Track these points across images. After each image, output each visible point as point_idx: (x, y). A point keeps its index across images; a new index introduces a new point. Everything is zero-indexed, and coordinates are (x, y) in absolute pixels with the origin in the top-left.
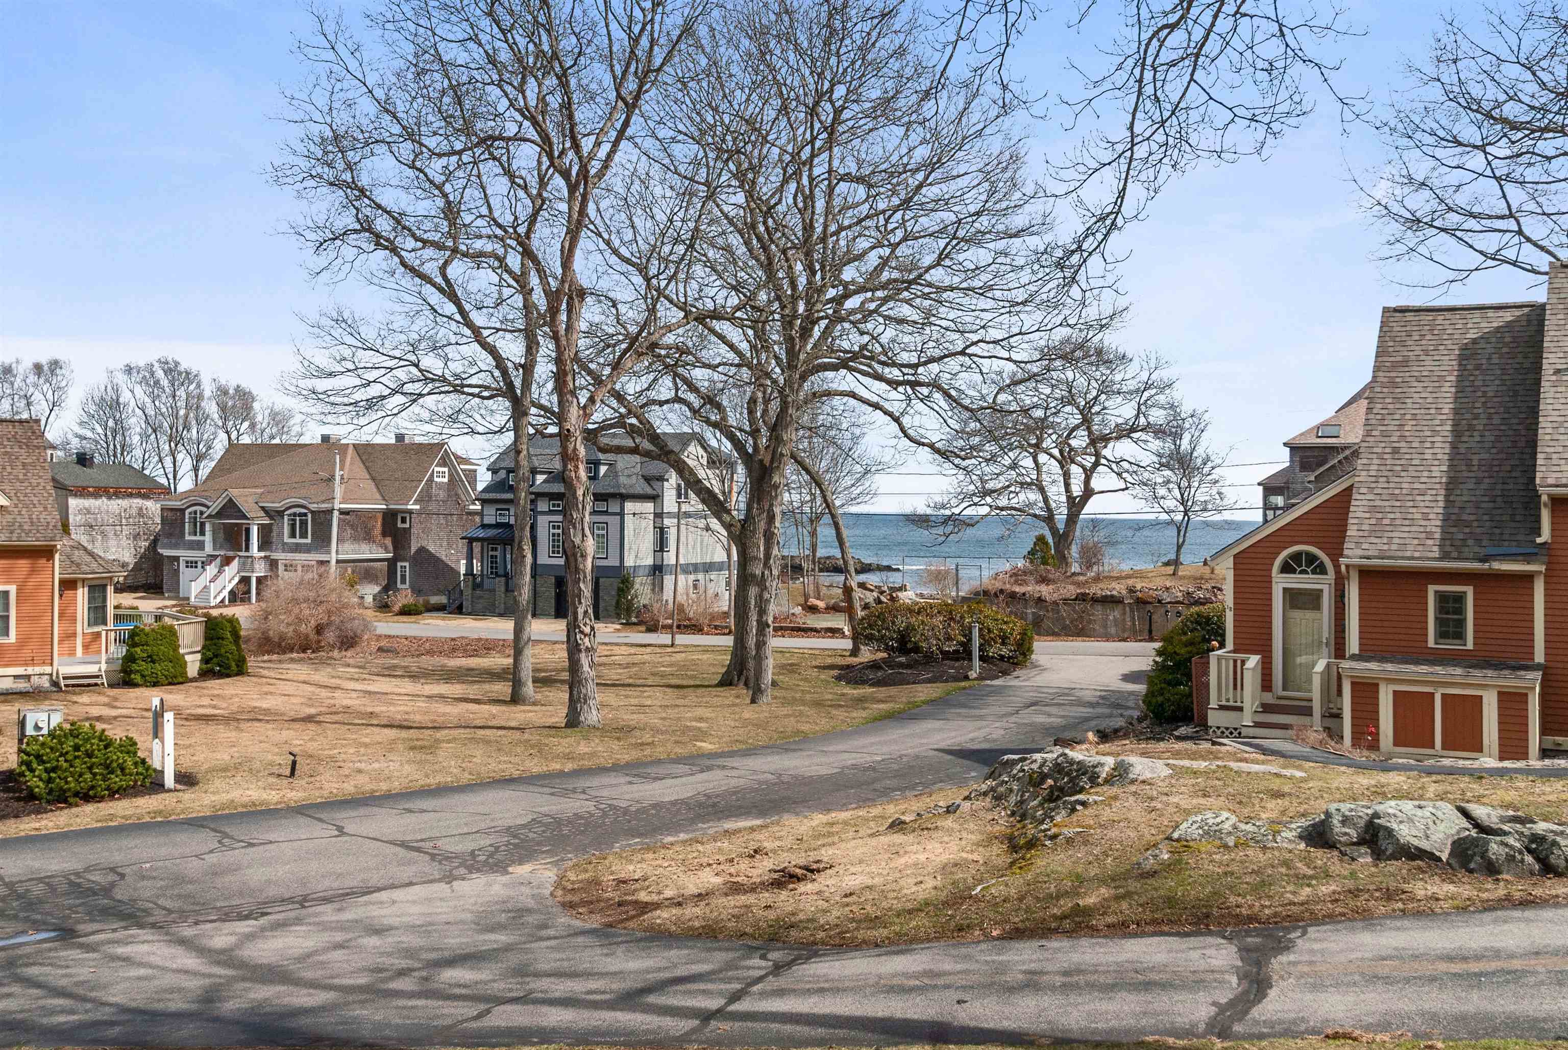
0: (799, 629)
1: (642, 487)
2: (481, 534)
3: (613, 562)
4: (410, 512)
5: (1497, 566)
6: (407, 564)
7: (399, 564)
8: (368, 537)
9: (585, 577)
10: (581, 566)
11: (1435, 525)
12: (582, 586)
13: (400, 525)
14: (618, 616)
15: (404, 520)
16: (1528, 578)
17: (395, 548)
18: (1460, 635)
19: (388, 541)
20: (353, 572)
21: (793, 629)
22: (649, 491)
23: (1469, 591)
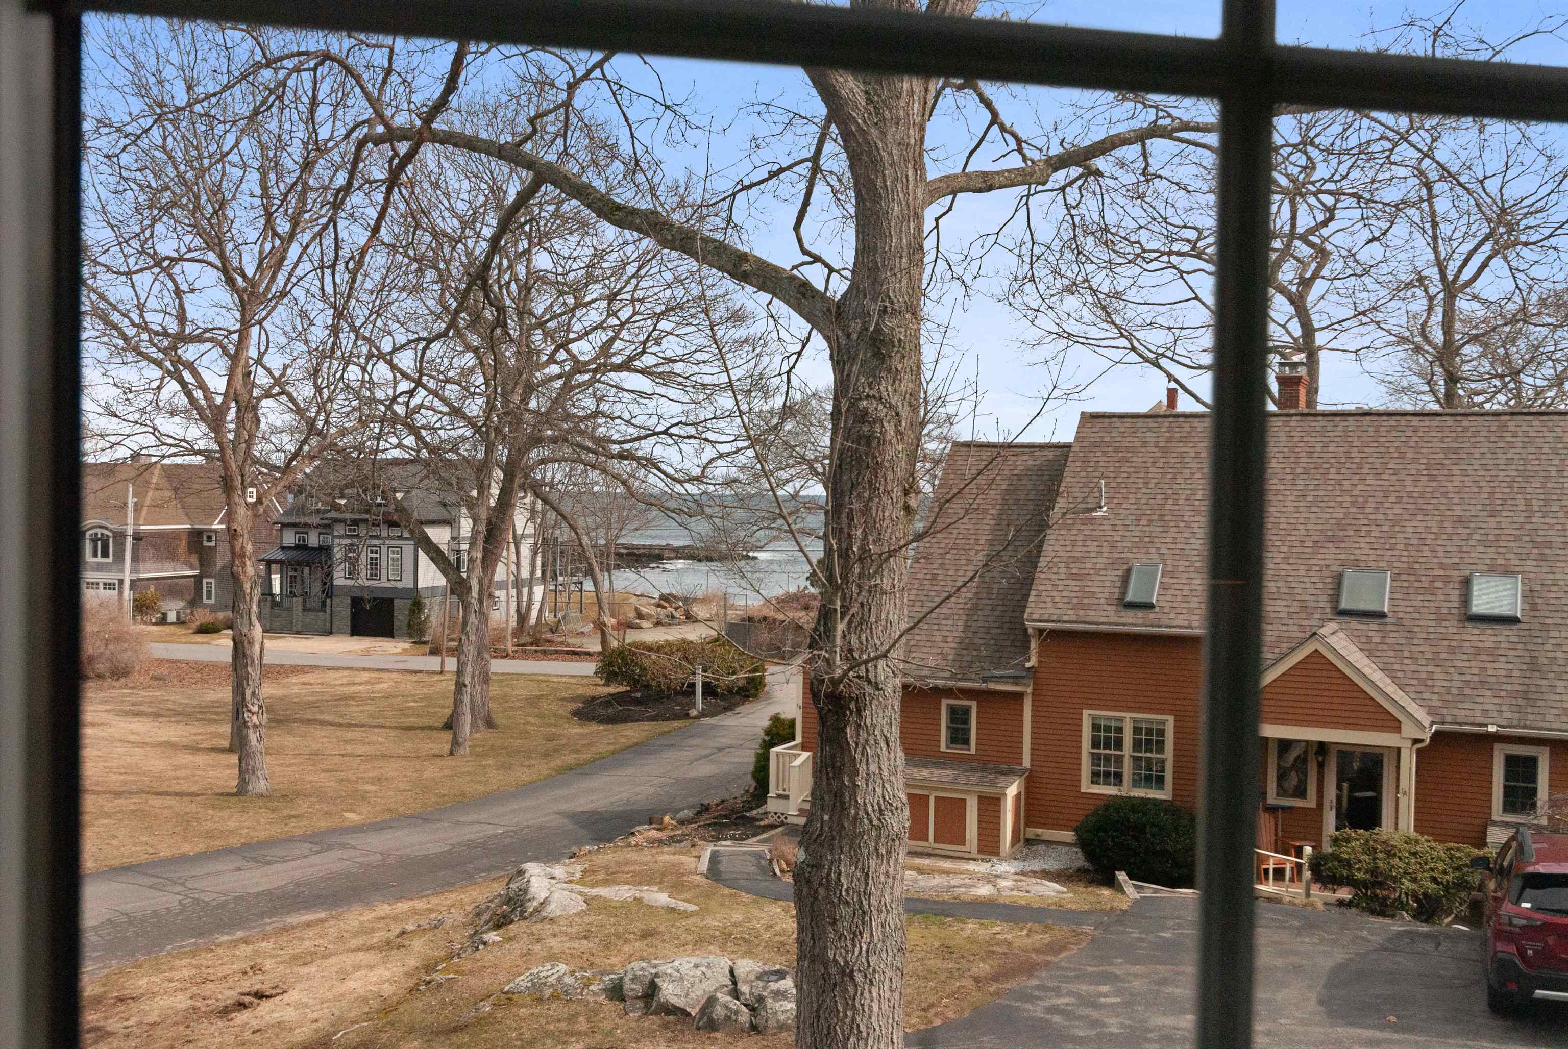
0: (574, 653)
1: (437, 512)
2: (280, 556)
3: (407, 583)
4: (216, 531)
5: (993, 686)
6: (213, 581)
7: (205, 581)
8: (172, 556)
9: (253, 661)
10: (248, 652)
11: (950, 648)
12: (249, 669)
13: (205, 544)
14: (410, 636)
15: (209, 539)
16: (1020, 696)
17: (201, 565)
18: (966, 742)
19: (194, 559)
20: (156, 589)
21: (567, 653)
22: (446, 516)
23: (974, 705)
